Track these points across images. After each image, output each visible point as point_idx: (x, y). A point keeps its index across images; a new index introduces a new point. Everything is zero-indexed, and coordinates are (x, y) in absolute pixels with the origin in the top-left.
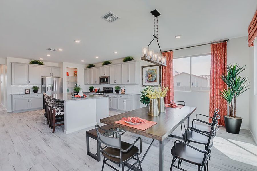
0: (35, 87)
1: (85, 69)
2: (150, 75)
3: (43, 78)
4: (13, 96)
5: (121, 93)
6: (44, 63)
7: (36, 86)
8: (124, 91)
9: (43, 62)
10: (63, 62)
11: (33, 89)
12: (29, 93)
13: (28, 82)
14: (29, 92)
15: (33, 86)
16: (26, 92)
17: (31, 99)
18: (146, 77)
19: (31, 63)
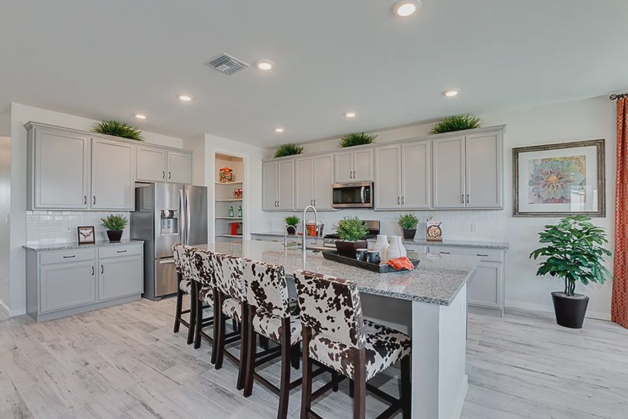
0: (111, 220)
1: (264, 162)
2: (553, 178)
3: (139, 185)
4: (38, 253)
5: (428, 240)
6: (143, 134)
7: (115, 214)
8: (438, 231)
9: (138, 131)
10: (206, 135)
11: (106, 225)
12: (92, 239)
13: (90, 201)
14: (90, 238)
15: (106, 216)
16: (82, 239)
17: (101, 262)
18: (531, 183)
19: (99, 131)
